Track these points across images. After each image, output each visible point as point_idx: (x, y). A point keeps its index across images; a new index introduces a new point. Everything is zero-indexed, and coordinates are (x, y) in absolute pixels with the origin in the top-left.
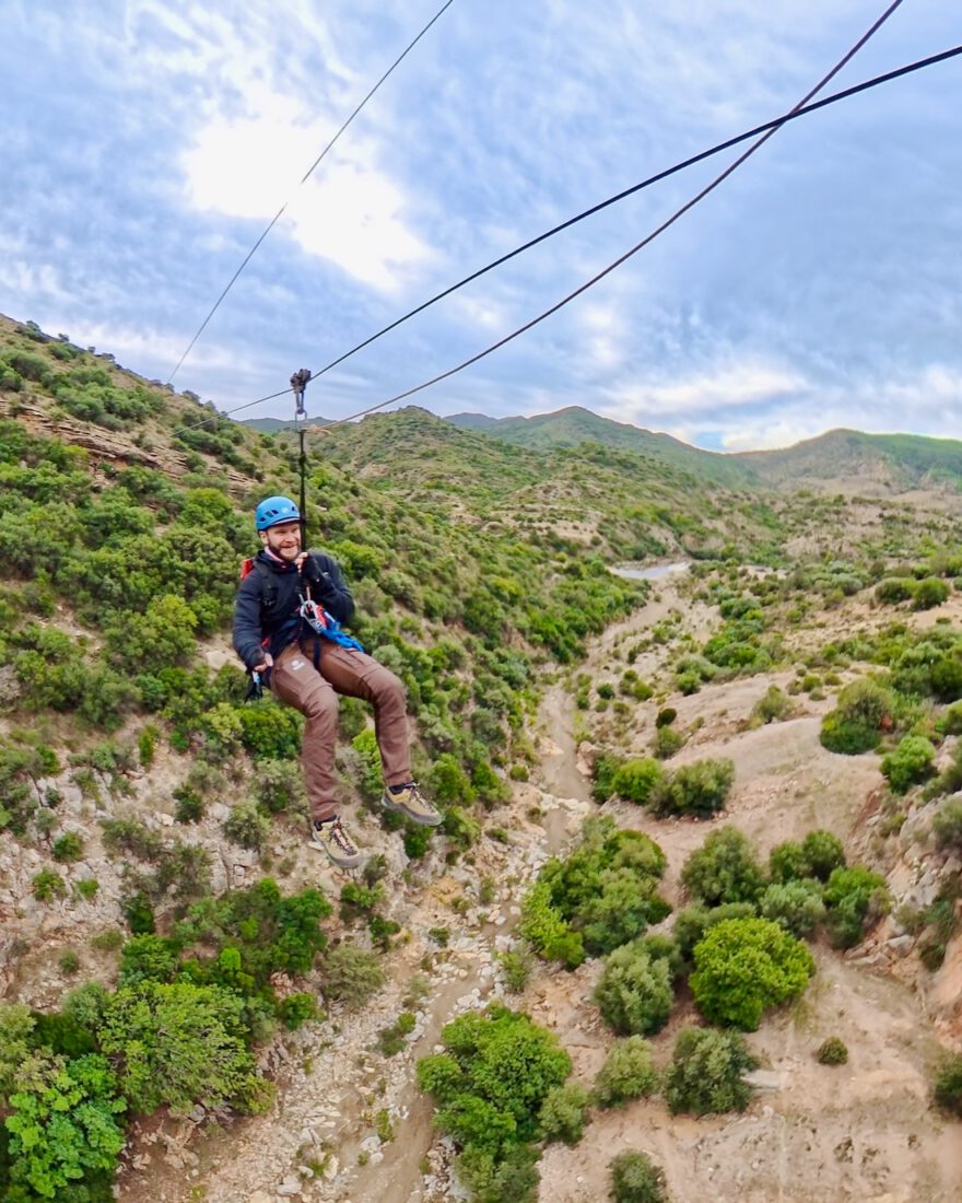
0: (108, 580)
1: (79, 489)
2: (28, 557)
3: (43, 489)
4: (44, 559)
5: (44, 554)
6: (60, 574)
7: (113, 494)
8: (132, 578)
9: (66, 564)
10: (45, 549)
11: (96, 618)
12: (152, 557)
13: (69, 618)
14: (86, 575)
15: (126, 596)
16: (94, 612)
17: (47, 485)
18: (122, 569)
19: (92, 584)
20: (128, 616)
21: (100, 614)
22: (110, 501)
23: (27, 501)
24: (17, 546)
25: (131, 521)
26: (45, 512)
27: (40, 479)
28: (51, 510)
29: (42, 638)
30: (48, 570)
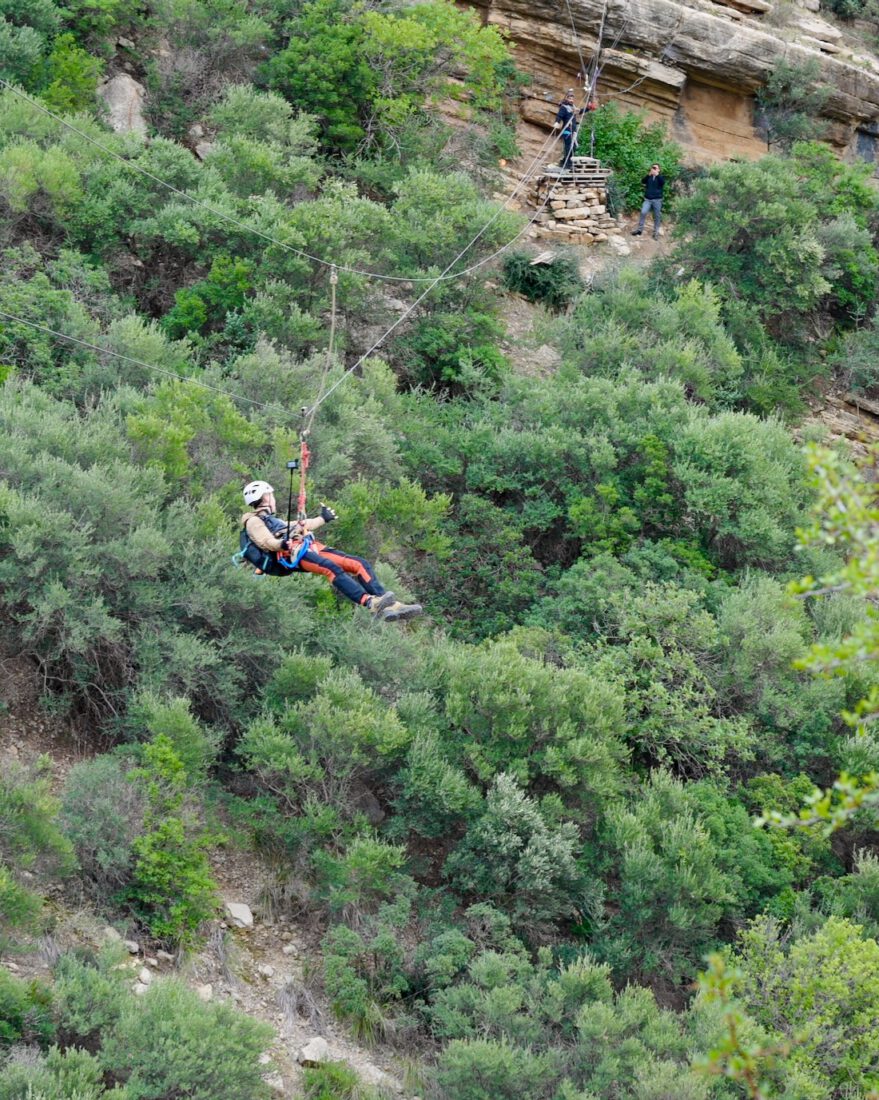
0: (509, 794)
1: (433, 280)
2: (111, 627)
3: (224, 267)
4: (191, 650)
5: (193, 624)
6: (263, 735)
7: (634, 322)
8: (650, 806)
9: (304, 691)
10: (204, 599)
11: (418, 989)
12: (793, 711)
13: (282, 971)
14: (399, 759)
15: (596, 893)
16: (410, 953)
17: (246, 246)
18: (600, 749)
19: (423, 806)
20: (585, 994)
21: (440, 964)
22: (600, 364)
23: (133, 329)
24: (58, 567)
25: (705, 494)
26: (225, 401)
27: (215, 206)
28: (256, 394)
29: (129, 1022)
30: (205, 709)
